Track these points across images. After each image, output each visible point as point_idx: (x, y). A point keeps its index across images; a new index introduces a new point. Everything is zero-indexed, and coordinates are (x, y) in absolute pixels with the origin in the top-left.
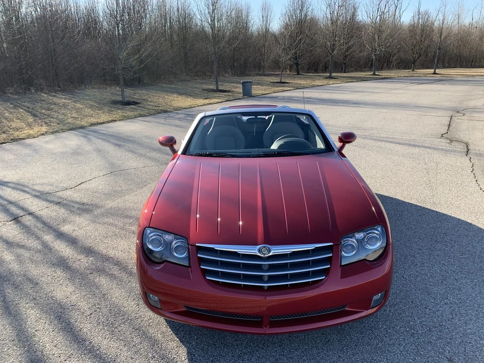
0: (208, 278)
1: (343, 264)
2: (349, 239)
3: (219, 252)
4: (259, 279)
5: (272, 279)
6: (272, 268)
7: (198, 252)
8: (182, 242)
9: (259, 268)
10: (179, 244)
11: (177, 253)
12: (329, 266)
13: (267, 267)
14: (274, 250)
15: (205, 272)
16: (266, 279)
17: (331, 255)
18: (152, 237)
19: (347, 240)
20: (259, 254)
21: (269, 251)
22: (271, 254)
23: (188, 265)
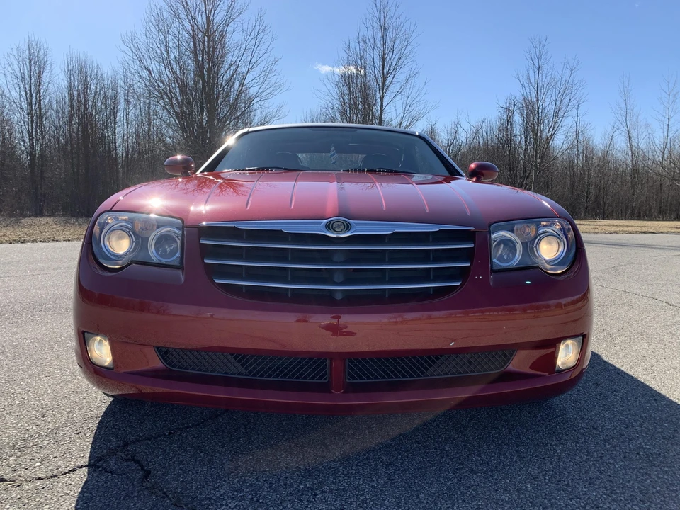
0: (217, 281)
1: (496, 268)
5: (350, 277)
9: (326, 257)
12: (468, 264)
17: (472, 246)
20: (327, 233)
21: (348, 228)
22: (349, 234)
23: (177, 265)
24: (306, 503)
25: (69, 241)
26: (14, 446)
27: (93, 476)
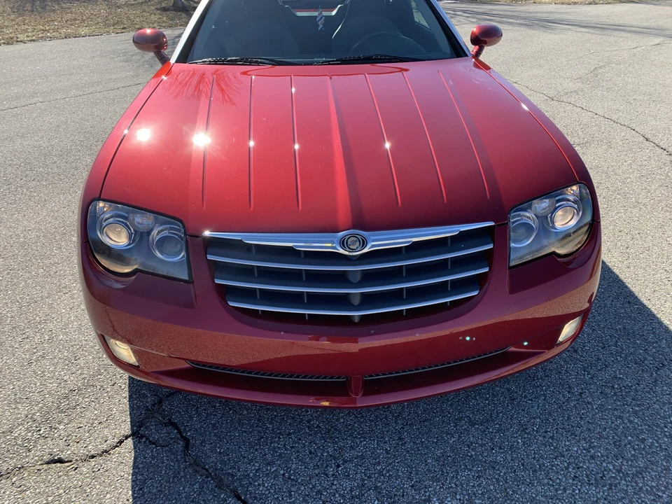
0: (231, 304)
1: (512, 264)
2: (521, 213)
3: (254, 249)
4: (343, 301)
5: (368, 300)
6: (369, 278)
7: (209, 250)
8: (171, 229)
9: (341, 279)
10: (166, 233)
11: (162, 253)
12: (486, 270)
13: (358, 278)
14: (374, 241)
15: (225, 292)
16: (356, 301)
17: (491, 246)
18: (107, 219)
19: (519, 215)
20: (341, 251)
21: (364, 244)
22: (366, 250)
23: (186, 277)
24: (332, 479)
25: (34, 41)
26: (58, 408)
27: (139, 449)
